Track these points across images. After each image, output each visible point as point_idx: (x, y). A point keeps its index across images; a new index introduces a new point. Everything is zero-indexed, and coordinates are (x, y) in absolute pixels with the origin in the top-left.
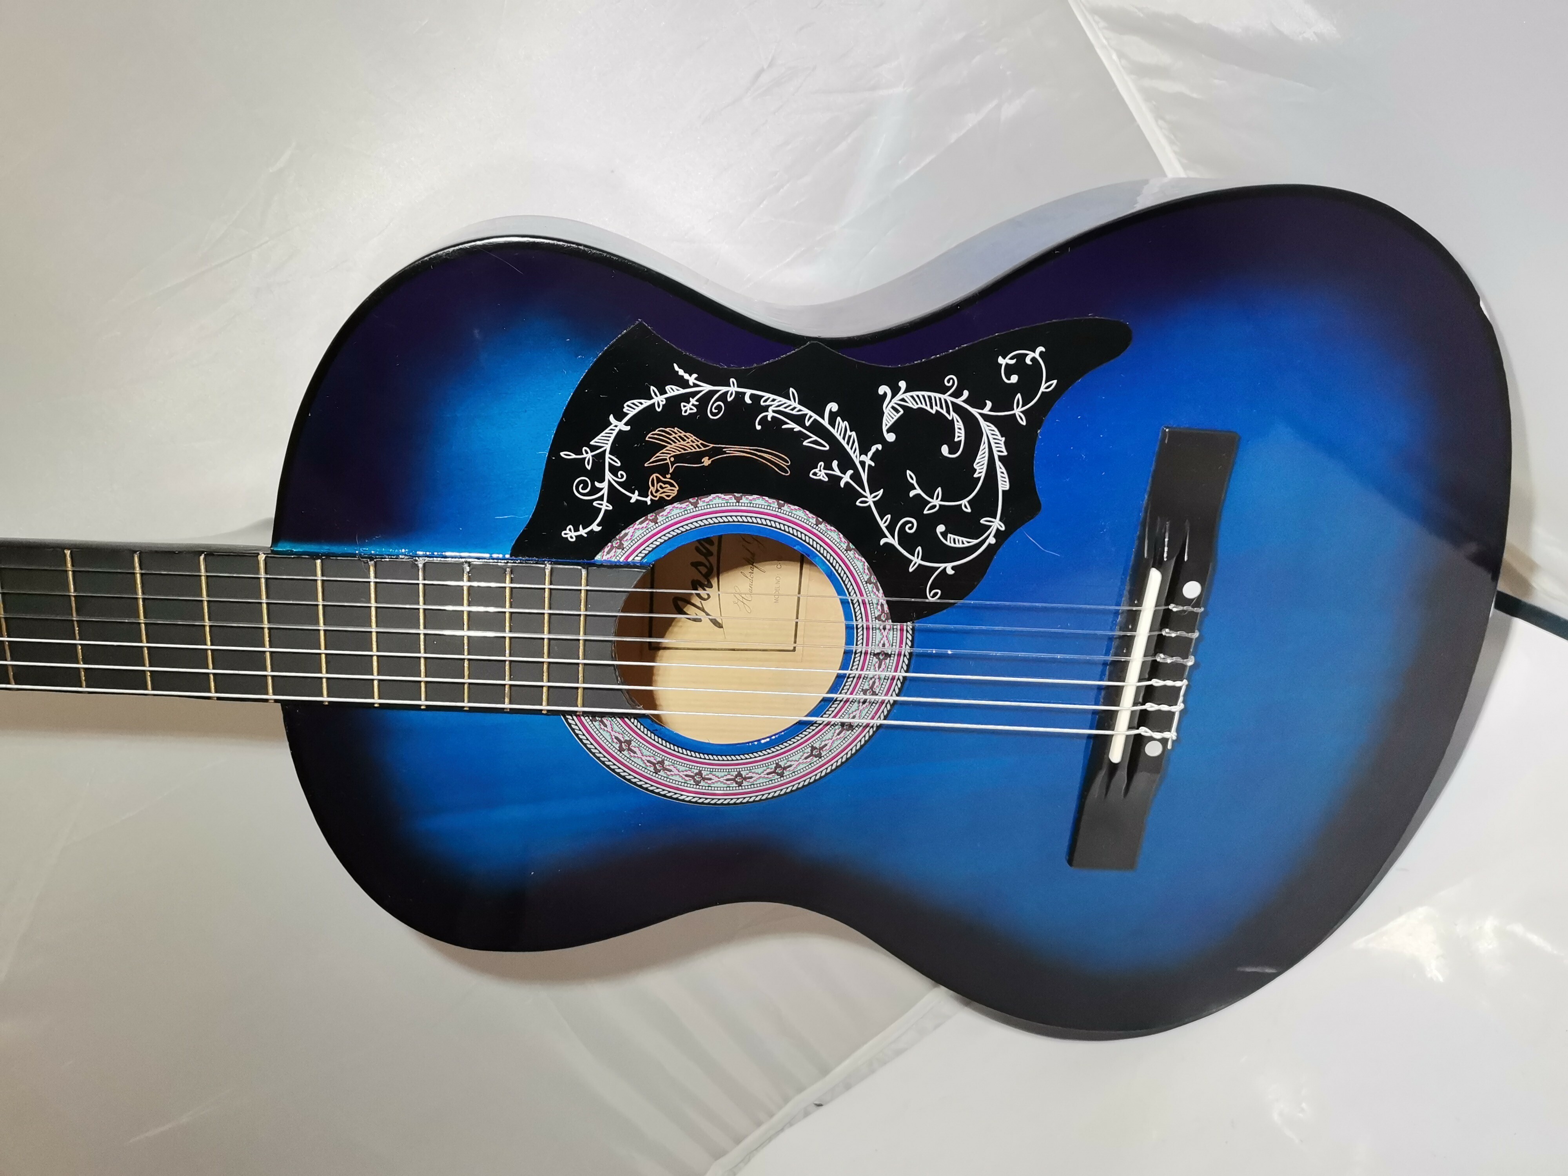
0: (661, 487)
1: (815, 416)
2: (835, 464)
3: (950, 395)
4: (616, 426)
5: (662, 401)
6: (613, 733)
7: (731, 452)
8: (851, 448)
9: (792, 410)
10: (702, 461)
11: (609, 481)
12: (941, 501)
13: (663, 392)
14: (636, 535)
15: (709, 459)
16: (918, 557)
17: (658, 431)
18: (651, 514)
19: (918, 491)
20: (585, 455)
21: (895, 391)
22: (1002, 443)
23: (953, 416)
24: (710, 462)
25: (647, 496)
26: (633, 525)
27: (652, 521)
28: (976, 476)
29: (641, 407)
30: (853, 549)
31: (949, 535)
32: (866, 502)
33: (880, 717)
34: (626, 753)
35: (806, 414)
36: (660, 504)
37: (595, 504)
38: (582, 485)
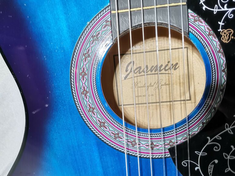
0: (227, 35)
6: (101, 32)
11: (228, 11)
12: (229, 159)
14: (202, 27)
16: (202, 154)
18: (213, 32)
25: (222, 29)
27: (210, 33)
30: (203, 125)
31: (213, 165)
32: (227, 127)
33: (128, 151)
36: (219, 36)
37: (216, 6)
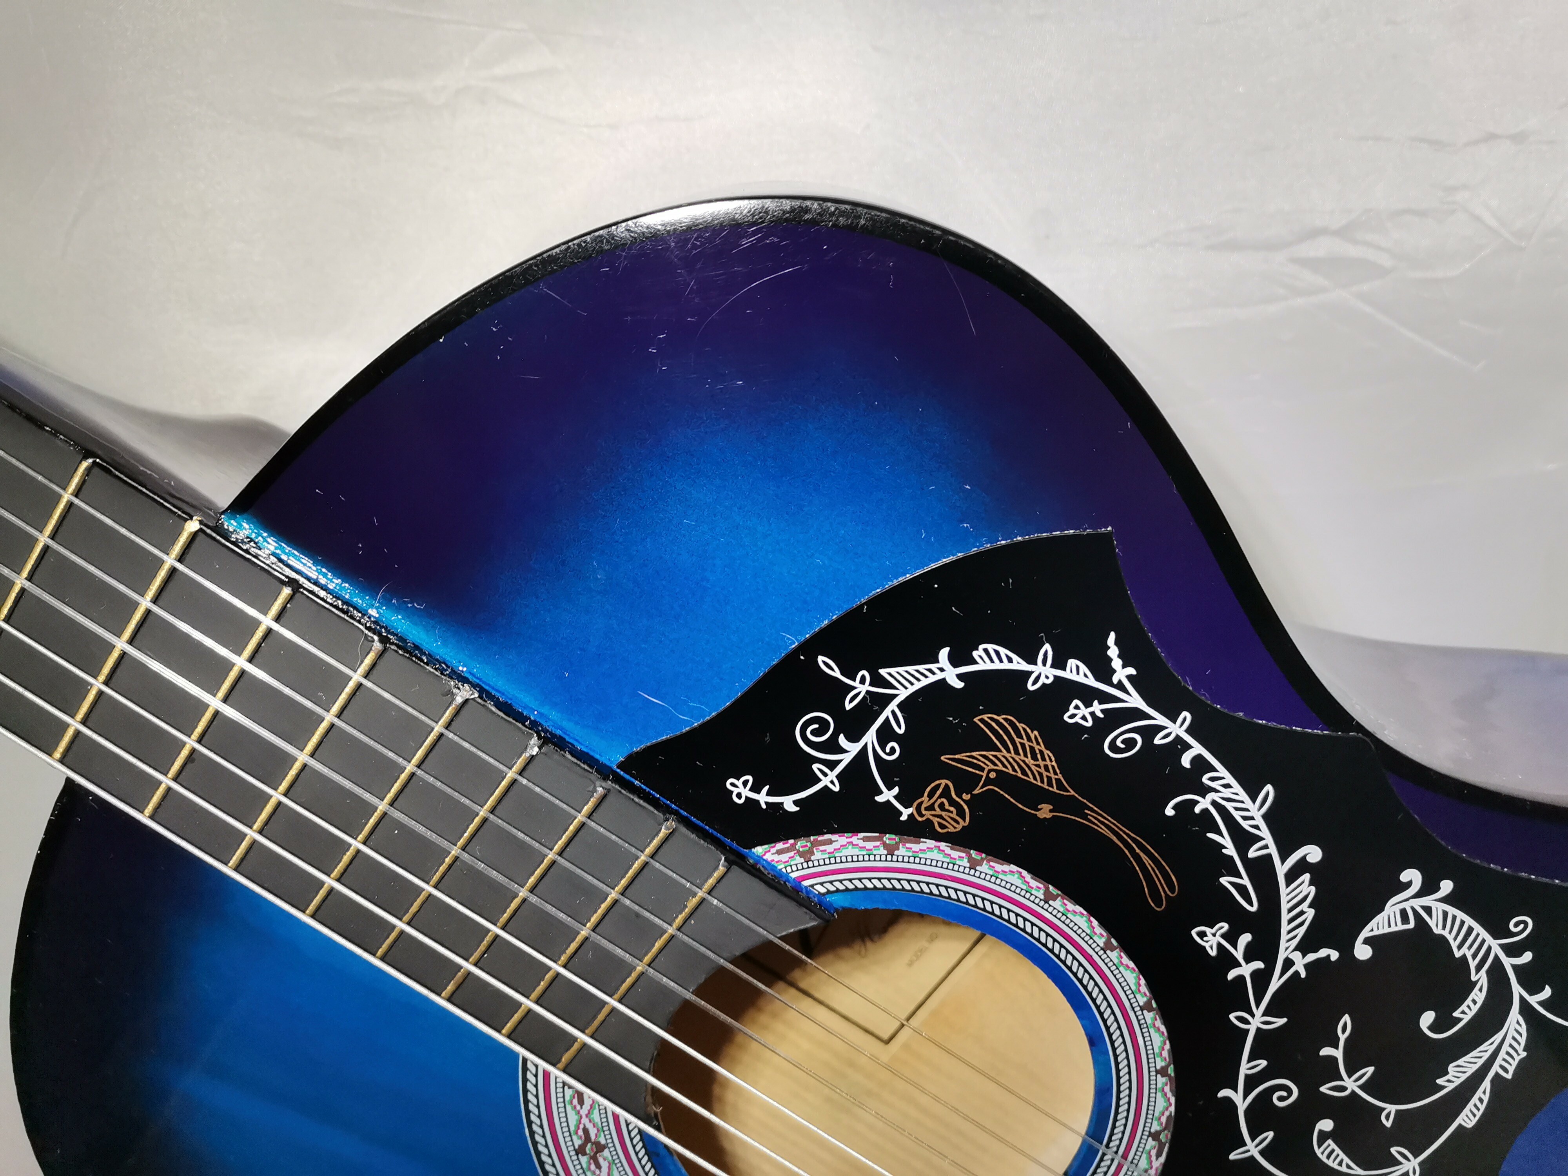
0: (941, 806)
1: (1273, 850)
2: (1245, 939)
3: (1501, 946)
4: (942, 670)
5: (1047, 677)
6: (585, 1120)
7: (1096, 822)
8: (1289, 932)
9: (1245, 818)
10: (1039, 807)
11: (865, 747)
12: (1359, 1087)
13: (1059, 663)
14: (844, 852)
15: (1051, 811)
16: (1257, 1146)
17: (1005, 719)
18: (893, 836)
19: (1338, 1054)
20: (856, 684)
21: (1428, 888)
22: (1518, 1059)
23: (1481, 979)
24: (1049, 816)
25: (907, 807)
26: (850, 835)
27: (885, 846)
28: (1439, 1081)
29: (1006, 666)
30: (1169, 1076)
31: (1330, 1141)
32: (1247, 1022)
34: (584, 1160)
35: (1263, 839)
36: (918, 830)
37: (815, 767)
38: (816, 726)
